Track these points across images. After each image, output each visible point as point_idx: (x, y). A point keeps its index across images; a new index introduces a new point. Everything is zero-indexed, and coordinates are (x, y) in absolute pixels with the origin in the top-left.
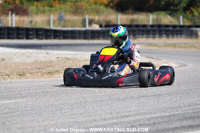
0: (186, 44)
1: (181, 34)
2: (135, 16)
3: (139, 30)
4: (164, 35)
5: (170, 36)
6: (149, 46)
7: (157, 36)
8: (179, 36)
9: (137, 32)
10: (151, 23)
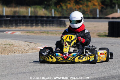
0: (56, 31)
1: (53, 24)
2: (17, 9)
3: (20, 20)
4: (40, 24)
5: (44, 25)
6: (28, 33)
7: (34, 24)
8: (51, 25)
9: (18, 22)
10: (29, 15)
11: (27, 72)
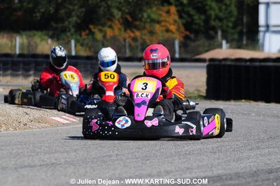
11: (39, 164)
